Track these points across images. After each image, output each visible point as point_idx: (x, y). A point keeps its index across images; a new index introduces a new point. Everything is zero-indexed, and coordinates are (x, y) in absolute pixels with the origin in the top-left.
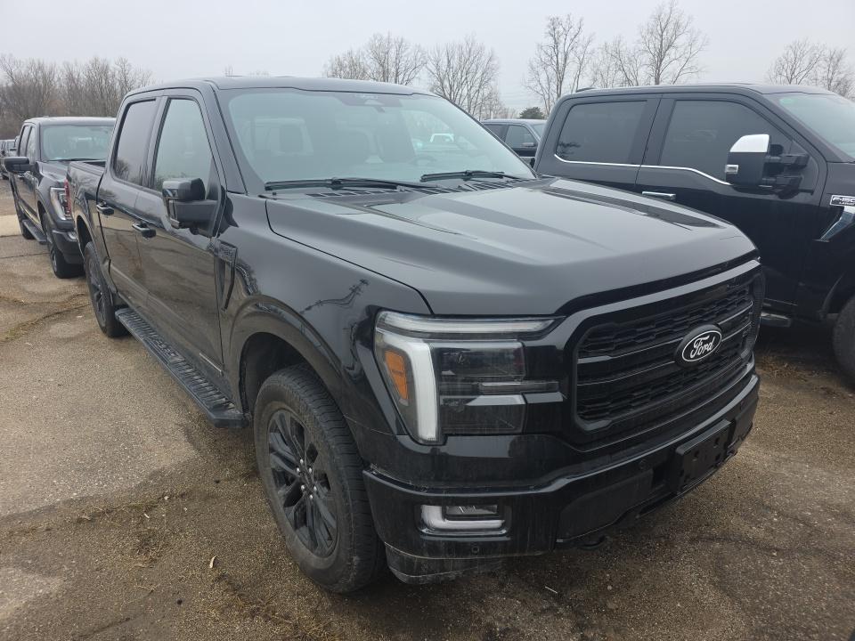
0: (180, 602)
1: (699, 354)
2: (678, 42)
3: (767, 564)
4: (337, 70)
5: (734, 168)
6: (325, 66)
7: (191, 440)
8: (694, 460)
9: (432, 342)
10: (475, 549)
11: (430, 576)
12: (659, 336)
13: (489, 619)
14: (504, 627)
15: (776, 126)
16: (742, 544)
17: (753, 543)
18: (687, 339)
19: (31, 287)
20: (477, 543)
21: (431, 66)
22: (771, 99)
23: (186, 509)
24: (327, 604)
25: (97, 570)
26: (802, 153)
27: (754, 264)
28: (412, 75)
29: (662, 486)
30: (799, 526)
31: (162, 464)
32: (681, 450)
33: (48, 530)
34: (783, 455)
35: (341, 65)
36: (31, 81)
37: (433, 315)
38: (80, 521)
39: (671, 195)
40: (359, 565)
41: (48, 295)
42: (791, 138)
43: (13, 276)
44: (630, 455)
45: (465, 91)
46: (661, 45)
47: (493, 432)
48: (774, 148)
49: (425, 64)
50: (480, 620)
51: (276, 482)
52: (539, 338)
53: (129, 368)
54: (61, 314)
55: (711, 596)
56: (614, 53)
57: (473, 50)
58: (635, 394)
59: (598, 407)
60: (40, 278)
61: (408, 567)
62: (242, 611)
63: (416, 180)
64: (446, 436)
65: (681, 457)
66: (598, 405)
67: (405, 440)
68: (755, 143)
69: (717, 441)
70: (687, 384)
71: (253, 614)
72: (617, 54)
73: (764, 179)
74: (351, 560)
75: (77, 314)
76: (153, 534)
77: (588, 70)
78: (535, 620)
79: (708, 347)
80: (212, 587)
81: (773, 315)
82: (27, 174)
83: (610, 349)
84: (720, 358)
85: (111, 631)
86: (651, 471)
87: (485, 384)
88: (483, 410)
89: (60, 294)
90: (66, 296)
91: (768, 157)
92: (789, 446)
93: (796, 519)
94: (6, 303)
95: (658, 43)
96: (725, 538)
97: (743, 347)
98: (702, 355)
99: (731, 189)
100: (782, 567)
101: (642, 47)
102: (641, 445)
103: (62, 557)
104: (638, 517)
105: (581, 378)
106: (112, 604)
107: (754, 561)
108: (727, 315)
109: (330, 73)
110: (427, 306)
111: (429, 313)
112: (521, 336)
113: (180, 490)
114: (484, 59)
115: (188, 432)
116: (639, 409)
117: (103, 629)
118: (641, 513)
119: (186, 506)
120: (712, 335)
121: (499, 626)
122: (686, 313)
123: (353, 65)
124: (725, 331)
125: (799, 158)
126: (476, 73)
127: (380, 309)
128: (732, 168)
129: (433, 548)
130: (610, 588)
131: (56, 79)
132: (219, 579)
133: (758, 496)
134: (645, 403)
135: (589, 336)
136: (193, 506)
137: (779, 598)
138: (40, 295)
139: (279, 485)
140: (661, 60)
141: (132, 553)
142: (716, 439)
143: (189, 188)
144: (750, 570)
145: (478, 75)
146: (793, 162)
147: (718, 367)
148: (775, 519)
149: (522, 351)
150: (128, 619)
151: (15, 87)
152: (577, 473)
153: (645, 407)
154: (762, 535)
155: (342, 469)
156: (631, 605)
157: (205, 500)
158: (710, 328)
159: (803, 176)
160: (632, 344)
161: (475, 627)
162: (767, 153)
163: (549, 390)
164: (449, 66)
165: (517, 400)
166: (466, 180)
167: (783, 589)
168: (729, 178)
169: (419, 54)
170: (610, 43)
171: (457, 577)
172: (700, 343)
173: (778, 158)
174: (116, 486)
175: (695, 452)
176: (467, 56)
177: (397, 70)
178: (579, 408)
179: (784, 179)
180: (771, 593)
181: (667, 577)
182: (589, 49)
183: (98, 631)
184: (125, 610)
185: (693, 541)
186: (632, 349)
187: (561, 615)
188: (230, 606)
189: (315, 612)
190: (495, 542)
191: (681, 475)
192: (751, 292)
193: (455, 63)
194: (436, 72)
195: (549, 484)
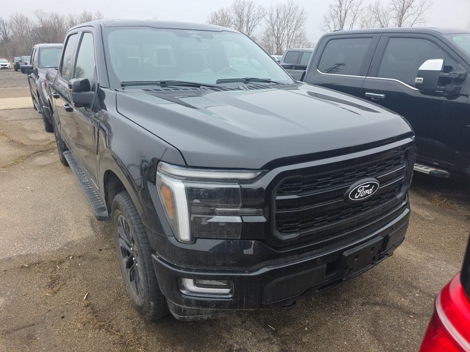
0: (63, 317)
1: (362, 196)
2: (414, 4)
3: (405, 322)
4: (215, 19)
5: (421, 80)
6: (208, 17)
7: (92, 226)
8: (356, 260)
9: (186, 182)
10: (213, 305)
11: (192, 316)
12: (333, 184)
13: (231, 342)
14: (239, 347)
15: (449, 54)
16: (393, 308)
17: (400, 309)
18: (353, 187)
19: (31, 136)
20: (214, 301)
21: (268, 17)
22: (446, 37)
23: (80, 264)
24: (142, 325)
25: (24, 295)
26: (464, 72)
27: (408, 140)
28: (257, 22)
29: (335, 274)
30: (431, 300)
31: (74, 238)
32: (346, 254)
33: (5, 271)
34: (431, 255)
35: (217, 16)
36: (52, 24)
37: (187, 166)
38: (23, 267)
39: (382, 95)
40: (154, 307)
41: (39, 141)
42: (457, 62)
43: (24, 130)
44: (311, 255)
45: (286, 32)
46: (403, 6)
47: (222, 238)
48: (446, 68)
49: (264, 16)
50: (226, 342)
51: (123, 254)
52: (251, 183)
53: (70, 183)
54: (43, 152)
55: (366, 339)
56: (375, 11)
57: (292, 8)
58: (317, 219)
59: (290, 226)
60: (38, 132)
61: (179, 311)
62: (95, 325)
63: (213, 82)
64: (196, 238)
65: (346, 258)
66: (290, 224)
67: (172, 240)
68: (434, 65)
69: (373, 249)
70: (354, 213)
71: (100, 327)
72: (376, 11)
73: (438, 87)
74: (150, 304)
75: (51, 152)
76: (59, 277)
77: (358, 20)
78: (258, 345)
79: (369, 192)
80: (82, 310)
81: (439, 170)
82: (32, 75)
83: (299, 191)
84: (380, 198)
85: (23, 330)
86: (325, 265)
87: (218, 209)
88: (217, 224)
89: (46, 141)
90: (49, 142)
91: (442, 73)
92: (436, 250)
93: (430, 295)
94: (17, 145)
95: (402, 5)
96: (383, 304)
97: (399, 191)
98: (364, 196)
99: (419, 93)
100: (414, 325)
101: (392, 6)
102: (320, 249)
103: (8, 287)
104: (317, 291)
105: (278, 208)
106: (27, 315)
107: (399, 320)
108: (385, 172)
109: (211, 21)
110: (184, 161)
111: (185, 165)
112: (240, 181)
113: (79, 253)
114: (298, 13)
115: (92, 221)
116: (320, 228)
117: (19, 329)
118: (319, 289)
119: (81, 263)
120: (371, 185)
121: (236, 347)
122: (354, 170)
123: (224, 16)
124: (382, 181)
125: (461, 75)
126: (293, 21)
127: (159, 161)
128: (419, 80)
129: (188, 302)
130: (306, 329)
131: (64, 23)
132: (87, 306)
133: (409, 279)
134: (324, 224)
135: (283, 183)
136: (84, 263)
137: (408, 344)
138: (35, 141)
139: (124, 256)
140: (403, 15)
141: (45, 288)
142: (372, 248)
143: (79, 84)
144: (395, 325)
145: (294, 23)
146: (456, 77)
147: (379, 203)
148: (417, 295)
149: (240, 190)
150: (33, 325)
151: (43, 28)
152: (276, 265)
153: (324, 227)
154: (406, 304)
155: (144, 252)
156: (317, 341)
157: (92, 260)
158: (372, 180)
159: (463, 86)
160: (315, 188)
161: (222, 346)
162: (440, 71)
163: (257, 214)
164: (277, 17)
165: (238, 219)
166: (245, 83)
167: (412, 338)
168: (417, 86)
169: (261, 11)
170: (373, 4)
171: (208, 318)
172: (362, 189)
173: (448, 74)
174: (46, 249)
175: (357, 255)
176: (288, 12)
177: (248, 19)
178: (277, 226)
179: (450, 87)
180: (404, 340)
181: (342, 325)
182: (360, 8)
183: (16, 330)
184: (33, 319)
185: (363, 304)
186: (315, 191)
187: (274, 343)
188: (89, 322)
189: (135, 329)
190: (224, 301)
191: (346, 268)
192: (406, 157)
193: (281, 16)
194: (270, 21)
195: (257, 270)
